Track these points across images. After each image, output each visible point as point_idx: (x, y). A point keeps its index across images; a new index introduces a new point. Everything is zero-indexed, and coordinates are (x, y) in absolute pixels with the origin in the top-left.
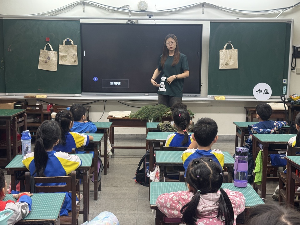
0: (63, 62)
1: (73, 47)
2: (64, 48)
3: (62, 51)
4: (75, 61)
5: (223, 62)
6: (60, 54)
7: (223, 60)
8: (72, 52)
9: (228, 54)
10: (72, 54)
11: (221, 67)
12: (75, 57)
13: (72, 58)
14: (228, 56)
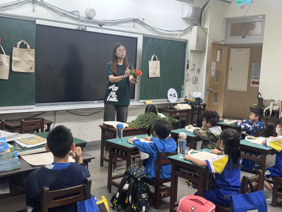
0: (17, 69)
1: (29, 51)
2: (18, 51)
3: (16, 55)
4: (31, 68)
5: (152, 71)
6: (13, 58)
7: (152, 70)
8: (28, 57)
9: (155, 65)
10: (27, 59)
11: (151, 75)
12: (31, 63)
13: (27, 64)
14: (155, 66)
